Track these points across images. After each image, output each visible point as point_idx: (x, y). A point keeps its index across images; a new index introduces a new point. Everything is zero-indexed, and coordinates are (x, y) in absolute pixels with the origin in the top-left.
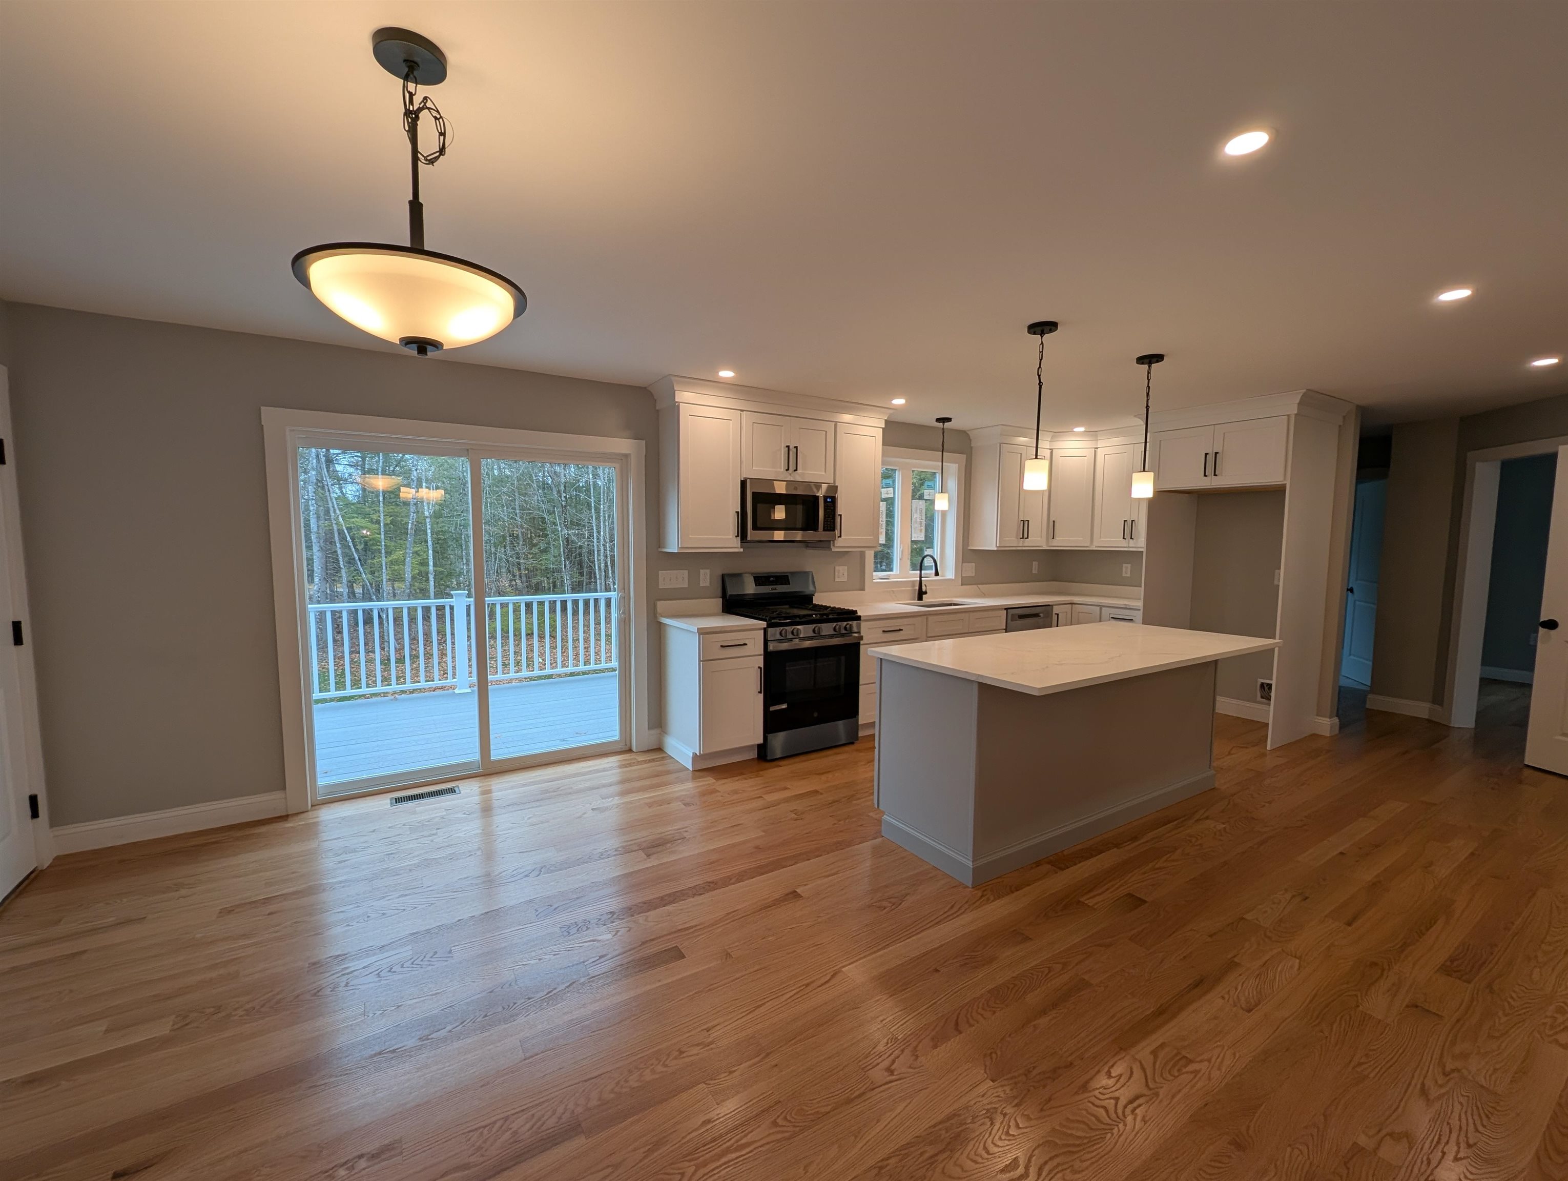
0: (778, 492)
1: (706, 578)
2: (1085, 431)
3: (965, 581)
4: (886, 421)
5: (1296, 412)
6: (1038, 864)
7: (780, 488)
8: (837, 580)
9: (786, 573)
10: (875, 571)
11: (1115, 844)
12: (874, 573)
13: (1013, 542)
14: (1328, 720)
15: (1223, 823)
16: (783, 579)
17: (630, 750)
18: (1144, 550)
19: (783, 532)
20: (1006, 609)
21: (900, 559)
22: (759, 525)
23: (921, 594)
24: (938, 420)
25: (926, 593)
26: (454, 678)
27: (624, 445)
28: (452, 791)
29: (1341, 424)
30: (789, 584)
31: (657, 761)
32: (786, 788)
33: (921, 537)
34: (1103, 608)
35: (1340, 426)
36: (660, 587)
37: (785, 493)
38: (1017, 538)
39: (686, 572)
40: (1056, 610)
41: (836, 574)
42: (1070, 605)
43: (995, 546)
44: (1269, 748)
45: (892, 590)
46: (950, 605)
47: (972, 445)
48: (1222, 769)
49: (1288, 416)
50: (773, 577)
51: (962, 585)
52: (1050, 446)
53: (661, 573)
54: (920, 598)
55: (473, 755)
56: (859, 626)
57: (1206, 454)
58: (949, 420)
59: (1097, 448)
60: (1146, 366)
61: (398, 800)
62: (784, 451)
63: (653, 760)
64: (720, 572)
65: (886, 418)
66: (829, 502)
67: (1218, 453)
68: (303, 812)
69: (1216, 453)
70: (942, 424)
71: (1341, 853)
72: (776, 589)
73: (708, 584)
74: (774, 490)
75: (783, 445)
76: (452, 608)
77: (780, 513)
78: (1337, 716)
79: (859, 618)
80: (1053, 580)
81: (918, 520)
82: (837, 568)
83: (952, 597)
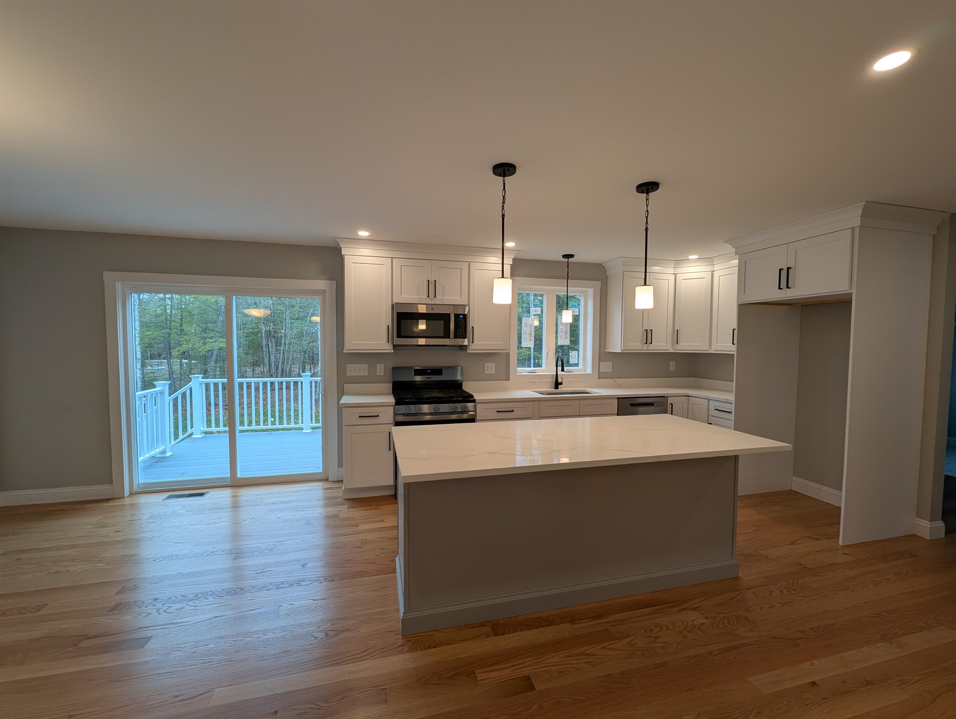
0: (420, 312)
1: (381, 370)
2: (698, 259)
3: (601, 376)
4: (513, 259)
5: (859, 225)
6: (483, 624)
7: (422, 309)
8: (486, 372)
9: (441, 367)
10: (518, 367)
11: (573, 619)
12: (518, 369)
13: (637, 346)
14: (929, 523)
15: (706, 618)
16: (438, 371)
17: (327, 480)
18: (735, 353)
19: (425, 339)
20: (618, 398)
21: (547, 359)
22: (402, 335)
23: (557, 384)
24: (565, 256)
25: (561, 384)
26: (302, 423)
27: (321, 284)
28: (202, 495)
29: (935, 233)
30: (442, 375)
31: (333, 489)
32: (383, 521)
33: (567, 342)
34: (710, 401)
35: (934, 236)
36: (348, 375)
37: (425, 312)
38: (641, 343)
39: (367, 365)
40: (670, 400)
41: (485, 369)
42: (687, 397)
43: (620, 350)
44: (841, 543)
45: (531, 381)
46: (584, 393)
47: (607, 274)
48: (767, 558)
49: (853, 228)
50: (429, 369)
51: (599, 378)
52: (674, 272)
53: (349, 366)
54: (556, 387)
55: (226, 473)
56: (475, 407)
57: (780, 270)
58: (572, 256)
59: (714, 271)
60: (644, 195)
61: (170, 497)
62: (426, 284)
63: (331, 488)
64: (391, 365)
65: (513, 257)
66: (461, 318)
67: (790, 268)
68: (121, 498)
69: (788, 269)
70: (567, 259)
71: (814, 683)
72: (427, 378)
73: (382, 374)
74: (418, 311)
75: (426, 280)
76: (302, 383)
77: (422, 326)
78: (942, 520)
79: (474, 401)
80: (691, 377)
81: (563, 330)
82: (486, 364)
83: (584, 387)
